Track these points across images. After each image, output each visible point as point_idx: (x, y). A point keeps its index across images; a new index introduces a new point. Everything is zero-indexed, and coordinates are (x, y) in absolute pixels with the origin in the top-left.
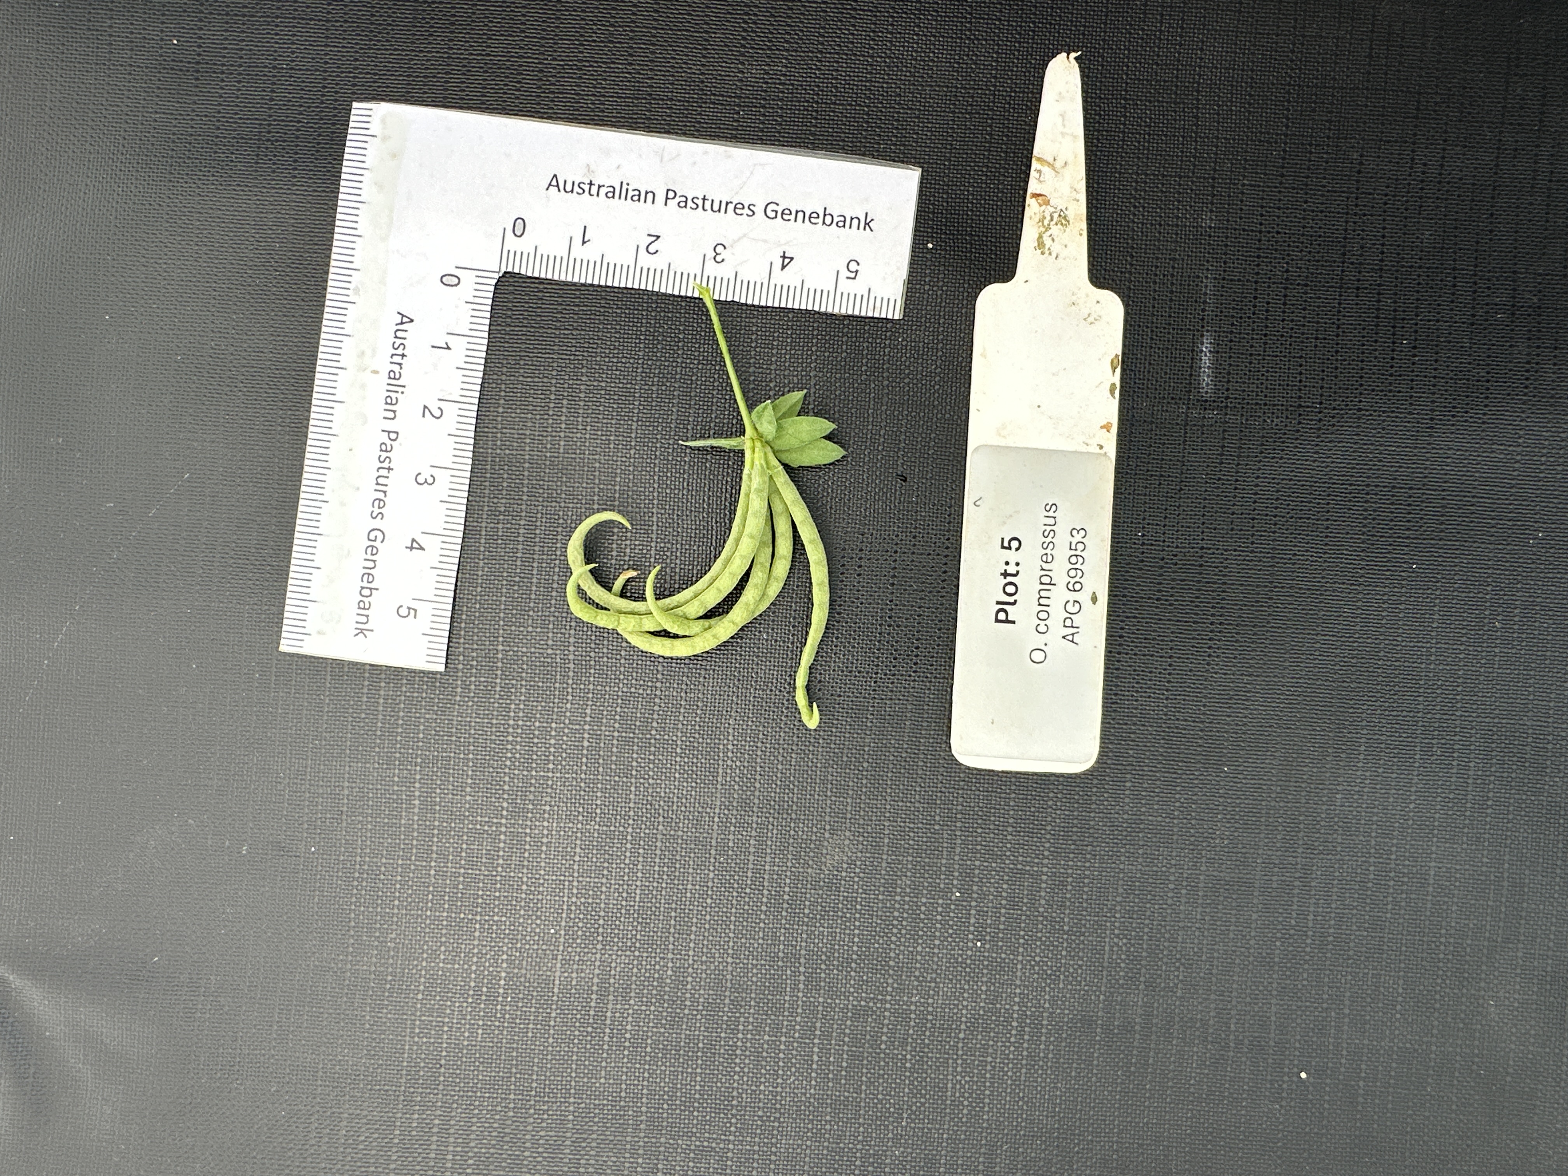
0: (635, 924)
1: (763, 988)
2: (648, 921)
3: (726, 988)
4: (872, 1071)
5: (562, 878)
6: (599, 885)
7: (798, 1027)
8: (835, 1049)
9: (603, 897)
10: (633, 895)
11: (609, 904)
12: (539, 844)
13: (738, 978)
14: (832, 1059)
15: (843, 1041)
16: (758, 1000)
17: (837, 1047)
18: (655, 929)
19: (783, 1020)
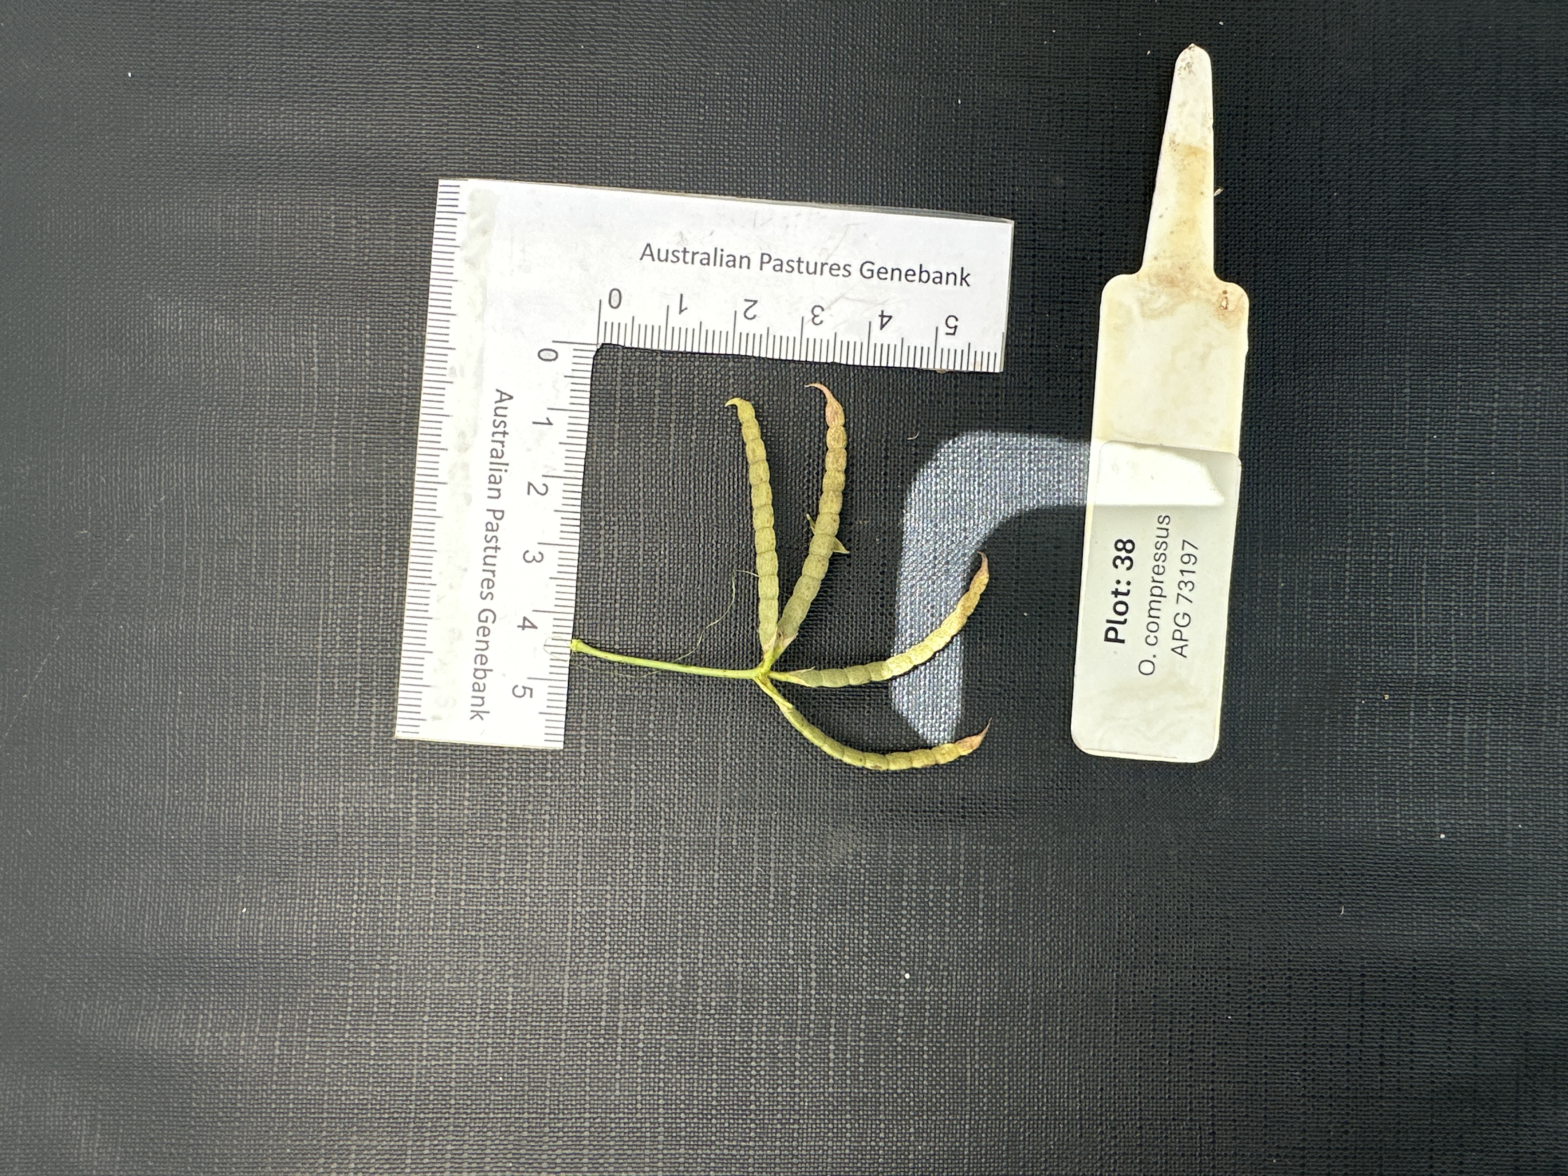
0: (642, 930)
1: (774, 988)
2: (655, 926)
3: (737, 989)
4: (890, 1065)
5: (566, 888)
6: (604, 892)
7: (812, 1026)
8: (851, 1046)
9: (608, 904)
10: (638, 901)
11: (614, 911)
12: (541, 854)
13: (749, 979)
14: (848, 1056)
15: (859, 1036)
16: (770, 1000)
17: (853, 1044)
18: (663, 934)
19: (797, 1020)
